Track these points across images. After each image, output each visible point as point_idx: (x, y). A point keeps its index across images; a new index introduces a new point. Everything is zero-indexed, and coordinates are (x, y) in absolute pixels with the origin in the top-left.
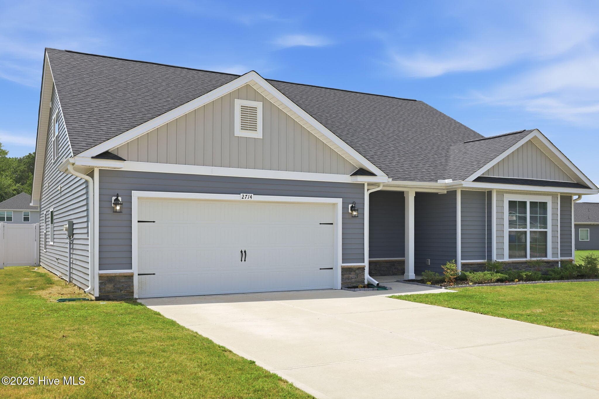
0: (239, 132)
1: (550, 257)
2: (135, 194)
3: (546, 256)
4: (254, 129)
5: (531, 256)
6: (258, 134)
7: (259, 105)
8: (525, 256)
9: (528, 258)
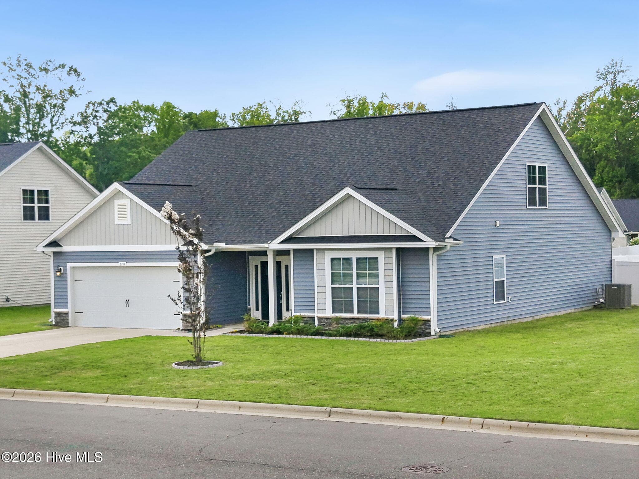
0: (117, 222)
1: (382, 315)
2: (69, 265)
3: (378, 313)
4: (125, 218)
5: (359, 312)
6: (129, 222)
7: (127, 202)
8: (352, 312)
9: (355, 315)
